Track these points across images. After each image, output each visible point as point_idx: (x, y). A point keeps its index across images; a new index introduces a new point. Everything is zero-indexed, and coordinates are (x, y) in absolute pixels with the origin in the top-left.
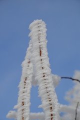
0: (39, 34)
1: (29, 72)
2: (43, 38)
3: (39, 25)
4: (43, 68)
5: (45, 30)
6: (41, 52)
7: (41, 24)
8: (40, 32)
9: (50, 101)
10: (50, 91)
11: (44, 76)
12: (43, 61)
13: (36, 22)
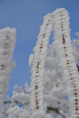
0: (62, 22)
1: (41, 57)
2: (67, 27)
3: (62, 13)
4: (66, 56)
5: (68, 18)
6: (64, 40)
7: (64, 13)
8: (63, 21)
9: (75, 87)
10: (74, 78)
11: (68, 64)
12: (66, 49)
13: (58, 10)
